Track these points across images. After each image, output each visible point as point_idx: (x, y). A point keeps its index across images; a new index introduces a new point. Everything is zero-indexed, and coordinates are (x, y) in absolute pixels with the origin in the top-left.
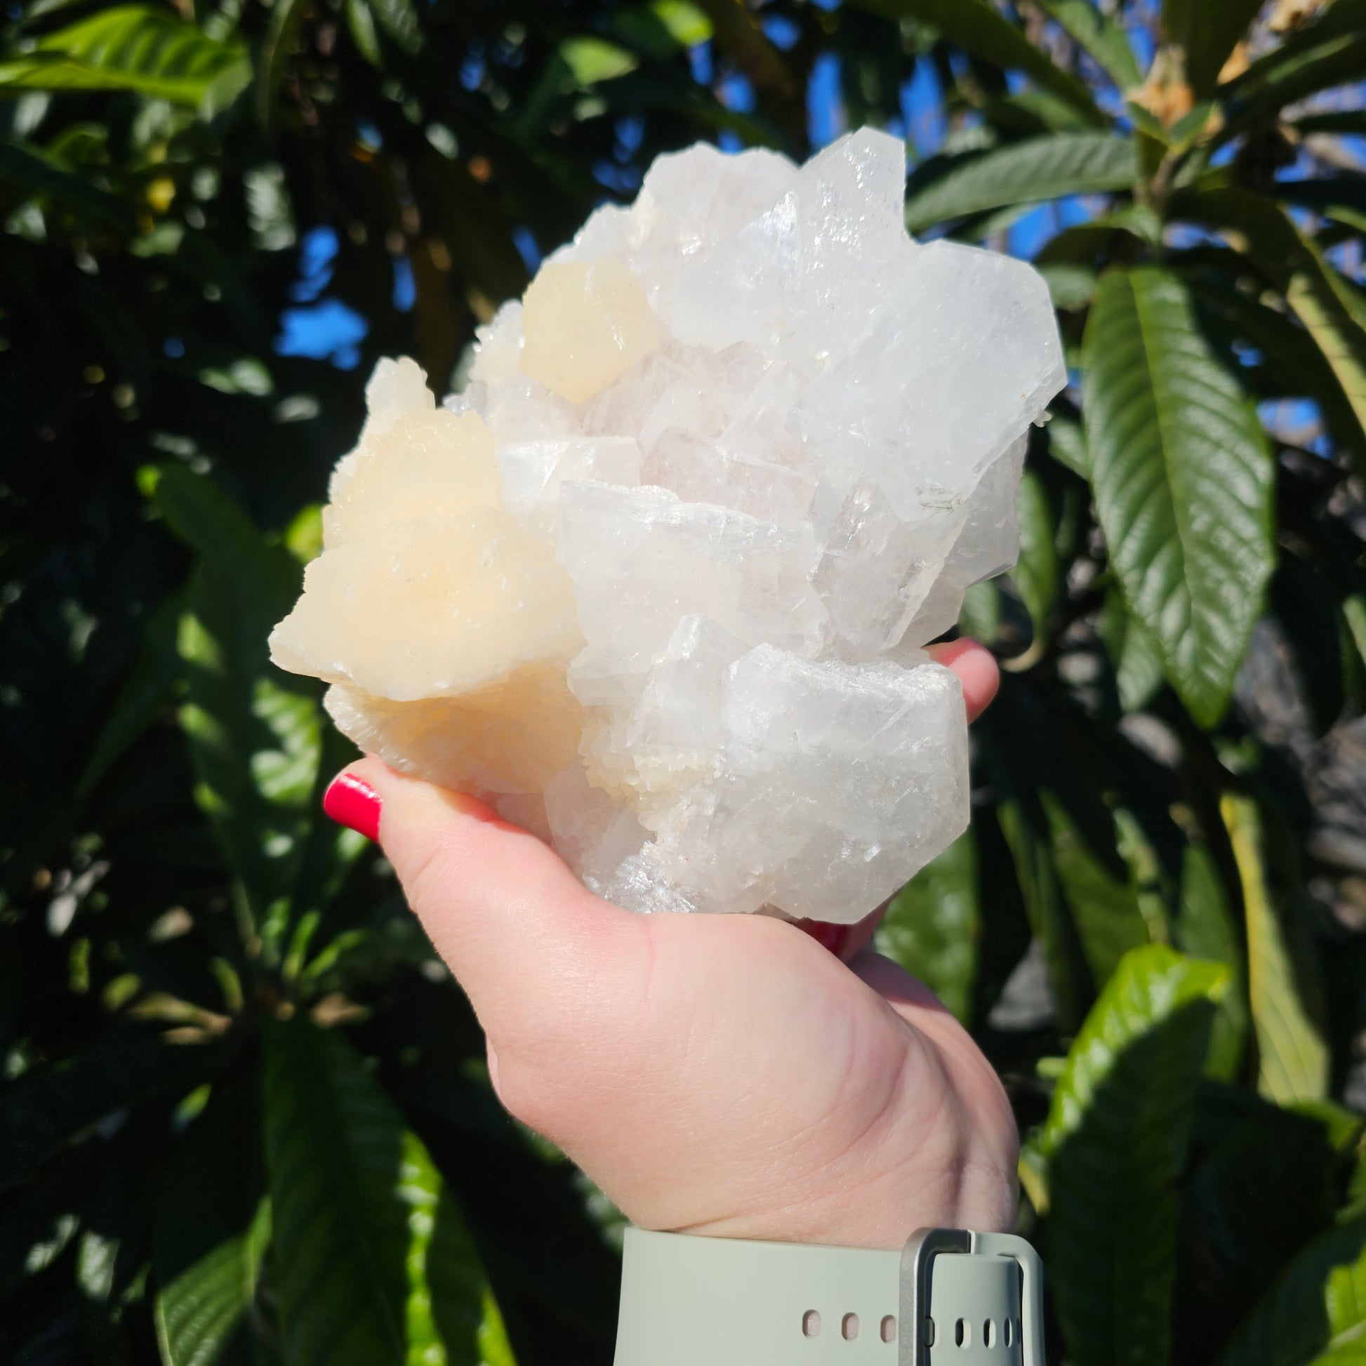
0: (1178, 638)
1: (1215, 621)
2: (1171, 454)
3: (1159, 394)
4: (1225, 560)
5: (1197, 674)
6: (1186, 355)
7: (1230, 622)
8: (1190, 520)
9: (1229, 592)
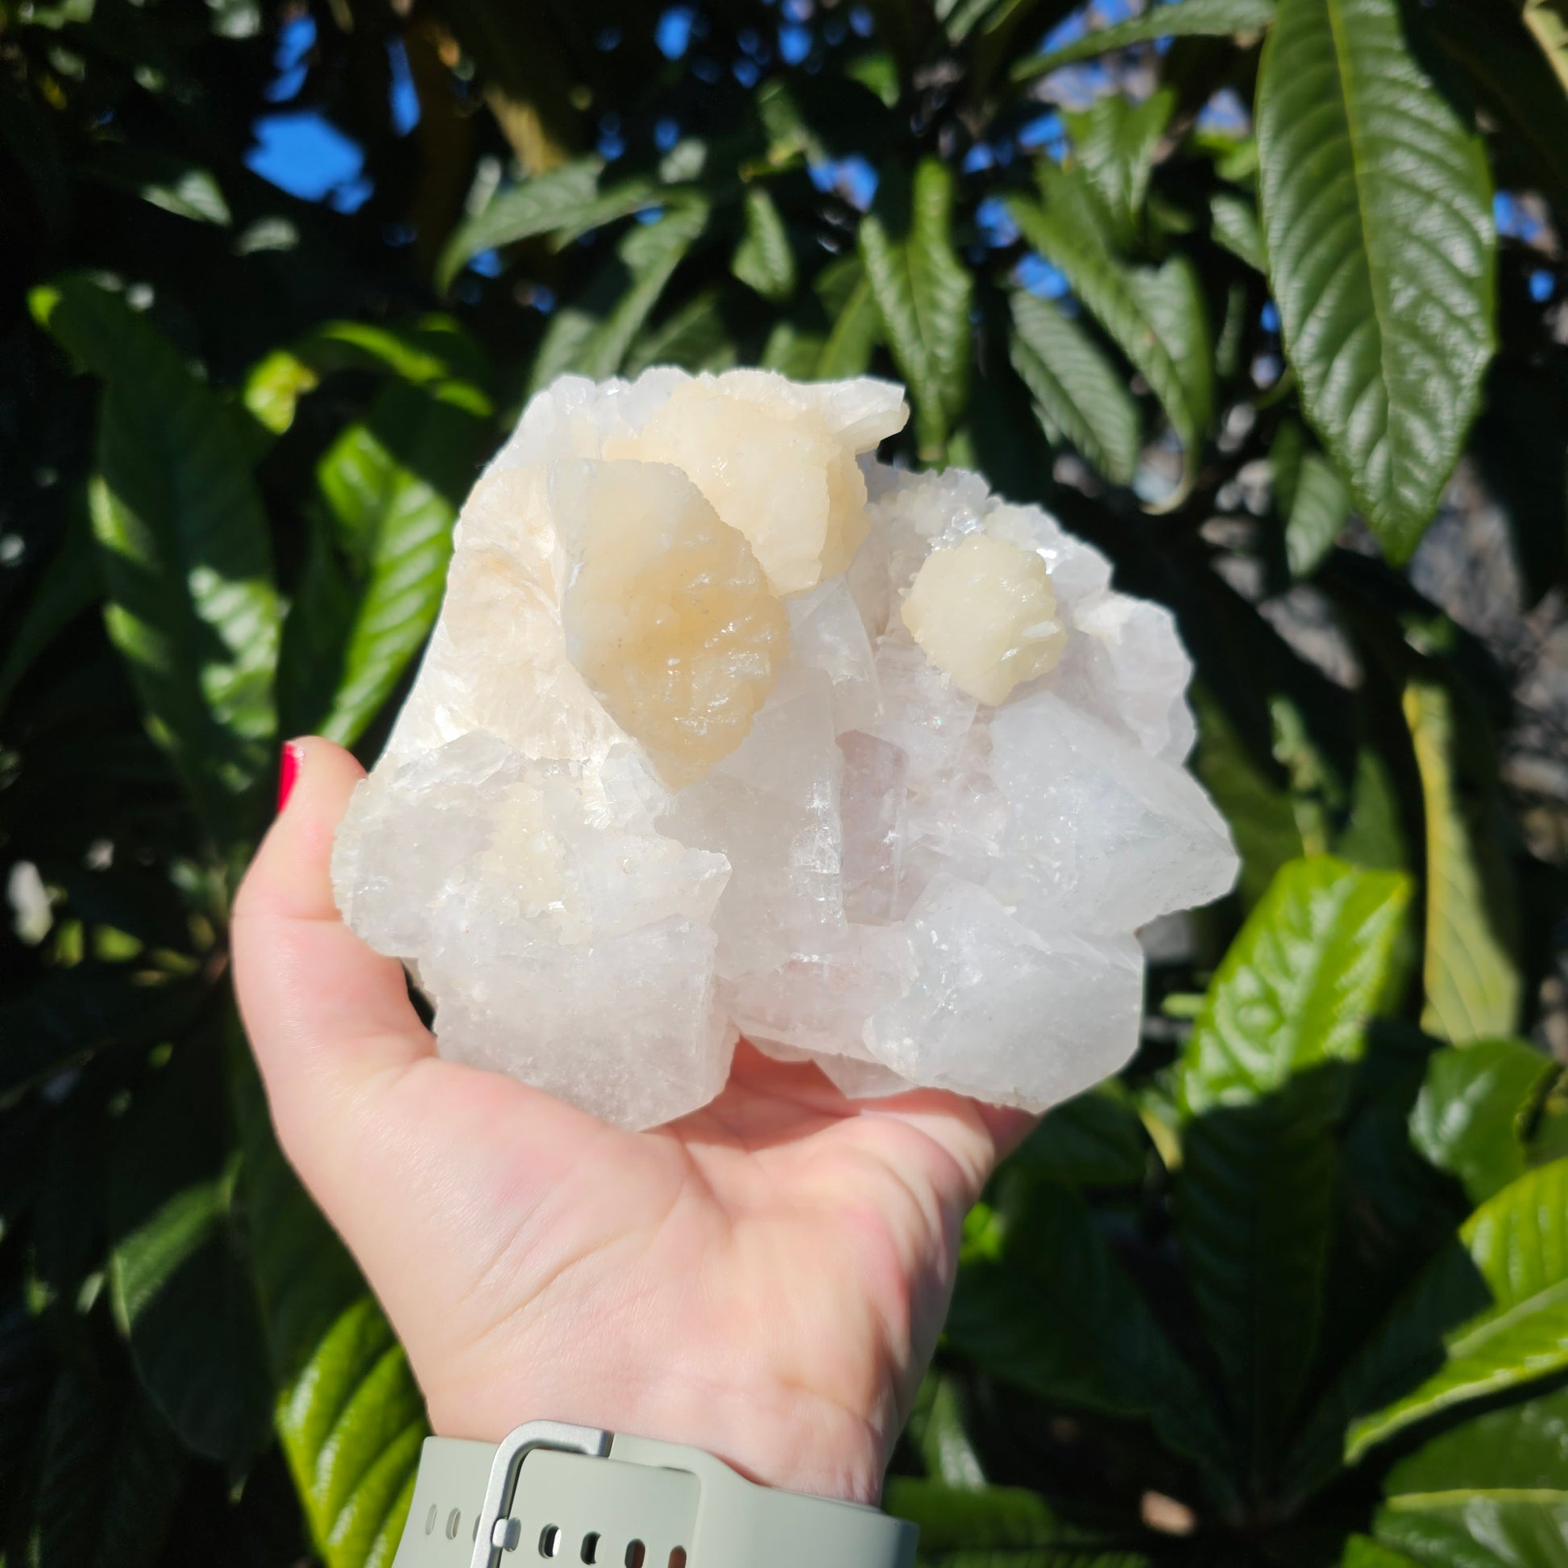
0: (1368, 450)
1: (1416, 426)
2: (1367, 212)
3: (1356, 135)
4: (1434, 348)
5: (1390, 493)
6: (1393, 83)
7: (1435, 427)
8: (1389, 296)
9: (1436, 387)
